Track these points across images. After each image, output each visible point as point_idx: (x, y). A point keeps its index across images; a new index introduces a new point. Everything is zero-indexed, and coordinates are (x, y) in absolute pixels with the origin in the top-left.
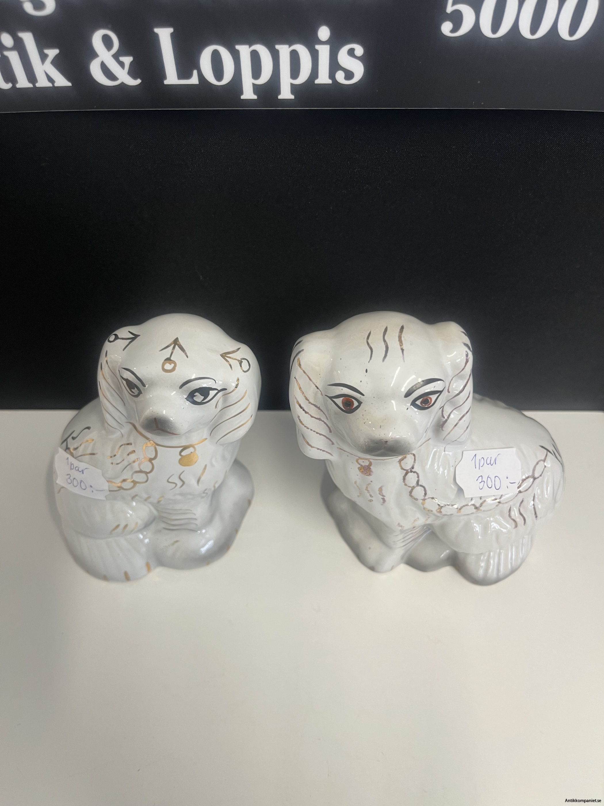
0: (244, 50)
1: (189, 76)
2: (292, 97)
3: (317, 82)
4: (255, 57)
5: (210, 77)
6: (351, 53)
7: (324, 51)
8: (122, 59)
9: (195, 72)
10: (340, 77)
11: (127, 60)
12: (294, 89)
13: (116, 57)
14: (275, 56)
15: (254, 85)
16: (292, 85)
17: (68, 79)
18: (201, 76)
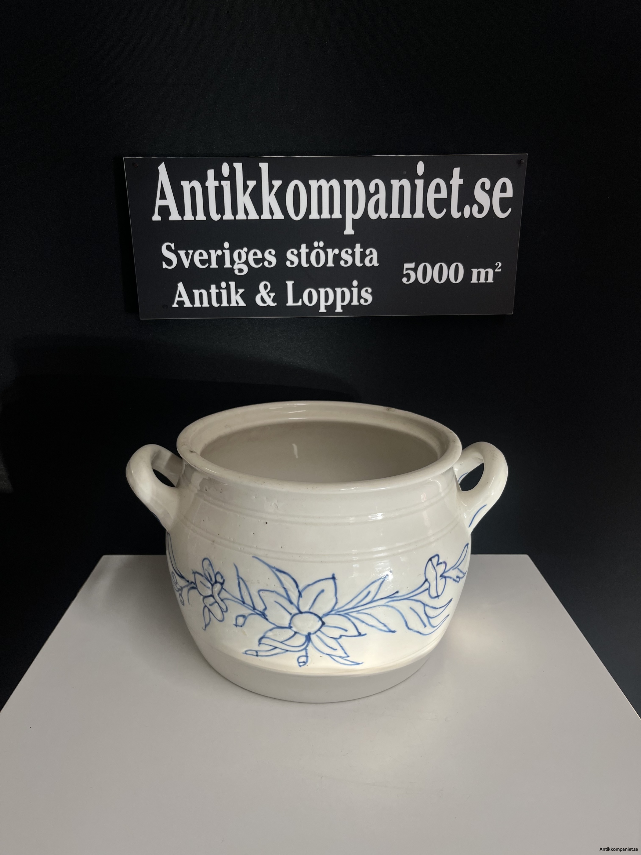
0: (322, 291)
1: (298, 302)
2: (342, 311)
3: (352, 304)
4: (327, 293)
5: (307, 302)
6: (366, 291)
7: (355, 291)
10: (362, 301)
11: (272, 295)
13: (268, 293)
14: (335, 293)
15: (325, 306)
16: (342, 306)
17: (245, 303)
18: (303, 302)
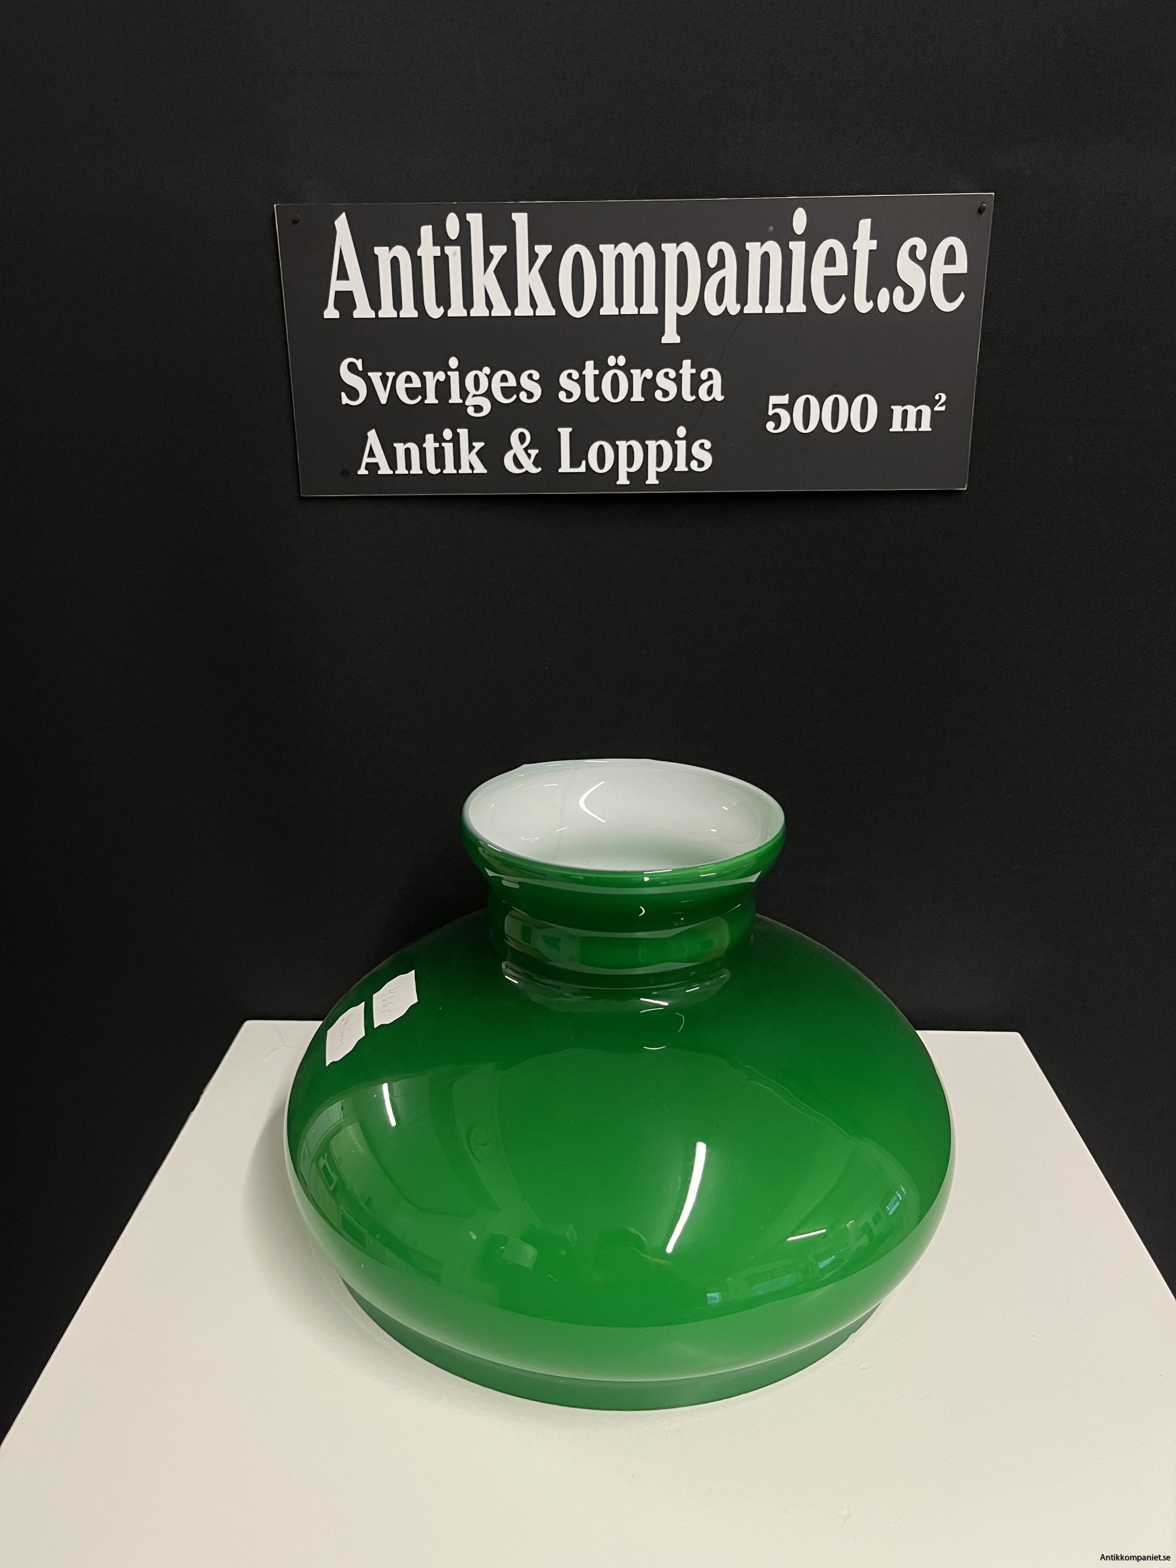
0: (623, 445)
1: (579, 465)
2: (657, 482)
3: (676, 469)
4: (630, 450)
5: (595, 467)
6: (702, 446)
7: (682, 445)
8: (530, 451)
9: (584, 462)
10: (694, 465)
11: (534, 452)
12: (659, 475)
13: (526, 450)
14: (645, 449)
15: (628, 473)
16: (657, 472)
17: (486, 467)
18: (588, 465)
